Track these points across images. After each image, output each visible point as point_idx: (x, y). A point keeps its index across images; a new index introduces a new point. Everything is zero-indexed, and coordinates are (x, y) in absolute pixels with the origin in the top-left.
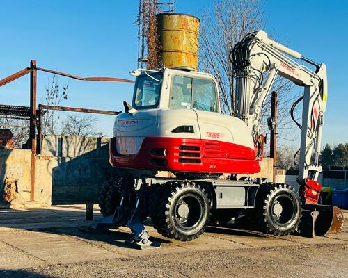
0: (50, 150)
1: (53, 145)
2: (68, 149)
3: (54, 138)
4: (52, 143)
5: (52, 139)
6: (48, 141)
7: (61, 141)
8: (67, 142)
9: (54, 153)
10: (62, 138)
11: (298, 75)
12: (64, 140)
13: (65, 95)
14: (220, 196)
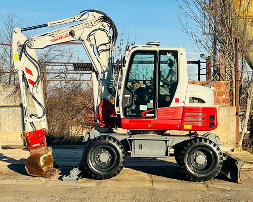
14: (141, 147)
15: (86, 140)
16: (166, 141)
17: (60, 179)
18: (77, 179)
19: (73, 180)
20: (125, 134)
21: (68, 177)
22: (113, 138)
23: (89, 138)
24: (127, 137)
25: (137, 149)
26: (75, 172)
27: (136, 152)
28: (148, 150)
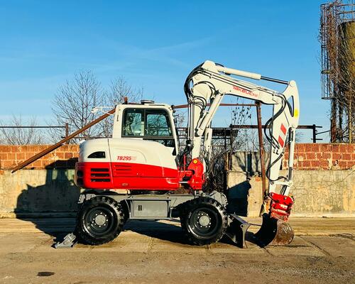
0: (240, 166)
1: (243, 161)
2: (257, 164)
3: (243, 154)
4: (241, 159)
5: (242, 156)
6: (237, 157)
7: (250, 157)
8: (256, 158)
9: (243, 168)
10: (251, 155)
11: (256, 96)
12: (253, 155)
13: (249, 115)
14: (140, 208)
15: (82, 202)
16: (168, 201)
17: (53, 246)
18: (72, 246)
19: (67, 247)
20: (124, 195)
21: (62, 244)
22: (110, 198)
23: (85, 200)
24: (125, 198)
25: (136, 210)
26: (70, 238)
27: (135, 214)
28: (149, 212)
